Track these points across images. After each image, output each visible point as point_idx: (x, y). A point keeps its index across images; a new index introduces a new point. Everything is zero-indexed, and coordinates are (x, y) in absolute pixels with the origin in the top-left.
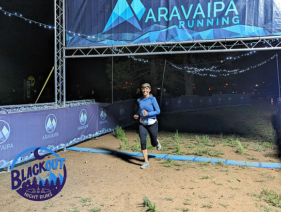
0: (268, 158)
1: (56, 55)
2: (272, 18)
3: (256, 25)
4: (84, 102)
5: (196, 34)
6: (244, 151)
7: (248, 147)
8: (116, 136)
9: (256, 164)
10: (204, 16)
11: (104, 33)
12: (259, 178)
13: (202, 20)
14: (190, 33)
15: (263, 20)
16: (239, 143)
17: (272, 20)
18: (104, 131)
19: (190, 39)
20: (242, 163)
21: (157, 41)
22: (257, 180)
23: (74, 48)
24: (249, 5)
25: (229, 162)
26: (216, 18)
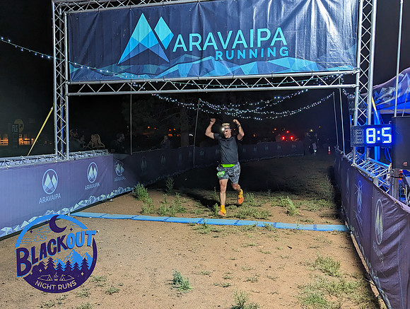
0: (324, 220)
1: (56, 92)
2: (326, 50)
3: (307, 58)
4: (93, 154)
5: (236, 68)
6: (297, 211)
7: (301, 207)
8: (136, 197)
9: (311, 227)
10: (246, 46)
11: (120, 65)
12: (313, 243)
13: (244, 51)
14: (230, 67)
15: (316, 52)
16: (290, 202)
17: (326, 53)
18: (121, 190)
19: (229, 74)
20: (293, 226)
21: (188, 76)
22: (311, 246)
23: (80, 83)
24: (299, 34)
25: (278, 225)
26: (260, 48)
